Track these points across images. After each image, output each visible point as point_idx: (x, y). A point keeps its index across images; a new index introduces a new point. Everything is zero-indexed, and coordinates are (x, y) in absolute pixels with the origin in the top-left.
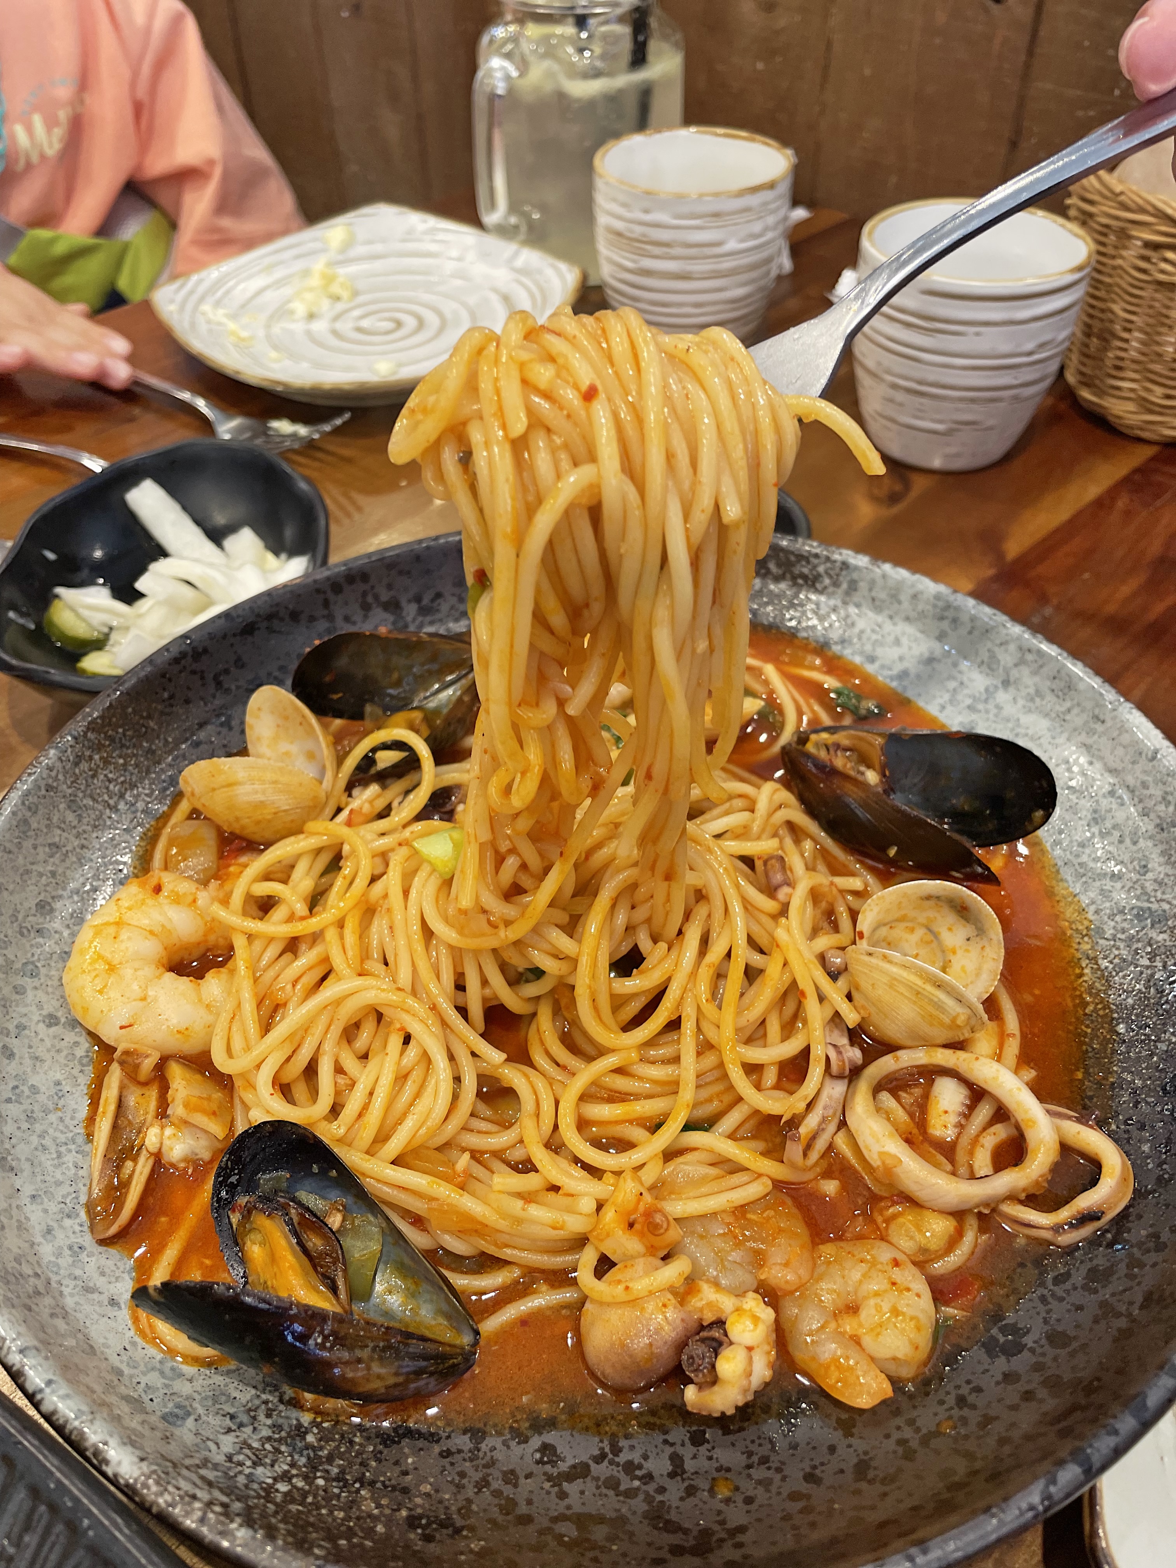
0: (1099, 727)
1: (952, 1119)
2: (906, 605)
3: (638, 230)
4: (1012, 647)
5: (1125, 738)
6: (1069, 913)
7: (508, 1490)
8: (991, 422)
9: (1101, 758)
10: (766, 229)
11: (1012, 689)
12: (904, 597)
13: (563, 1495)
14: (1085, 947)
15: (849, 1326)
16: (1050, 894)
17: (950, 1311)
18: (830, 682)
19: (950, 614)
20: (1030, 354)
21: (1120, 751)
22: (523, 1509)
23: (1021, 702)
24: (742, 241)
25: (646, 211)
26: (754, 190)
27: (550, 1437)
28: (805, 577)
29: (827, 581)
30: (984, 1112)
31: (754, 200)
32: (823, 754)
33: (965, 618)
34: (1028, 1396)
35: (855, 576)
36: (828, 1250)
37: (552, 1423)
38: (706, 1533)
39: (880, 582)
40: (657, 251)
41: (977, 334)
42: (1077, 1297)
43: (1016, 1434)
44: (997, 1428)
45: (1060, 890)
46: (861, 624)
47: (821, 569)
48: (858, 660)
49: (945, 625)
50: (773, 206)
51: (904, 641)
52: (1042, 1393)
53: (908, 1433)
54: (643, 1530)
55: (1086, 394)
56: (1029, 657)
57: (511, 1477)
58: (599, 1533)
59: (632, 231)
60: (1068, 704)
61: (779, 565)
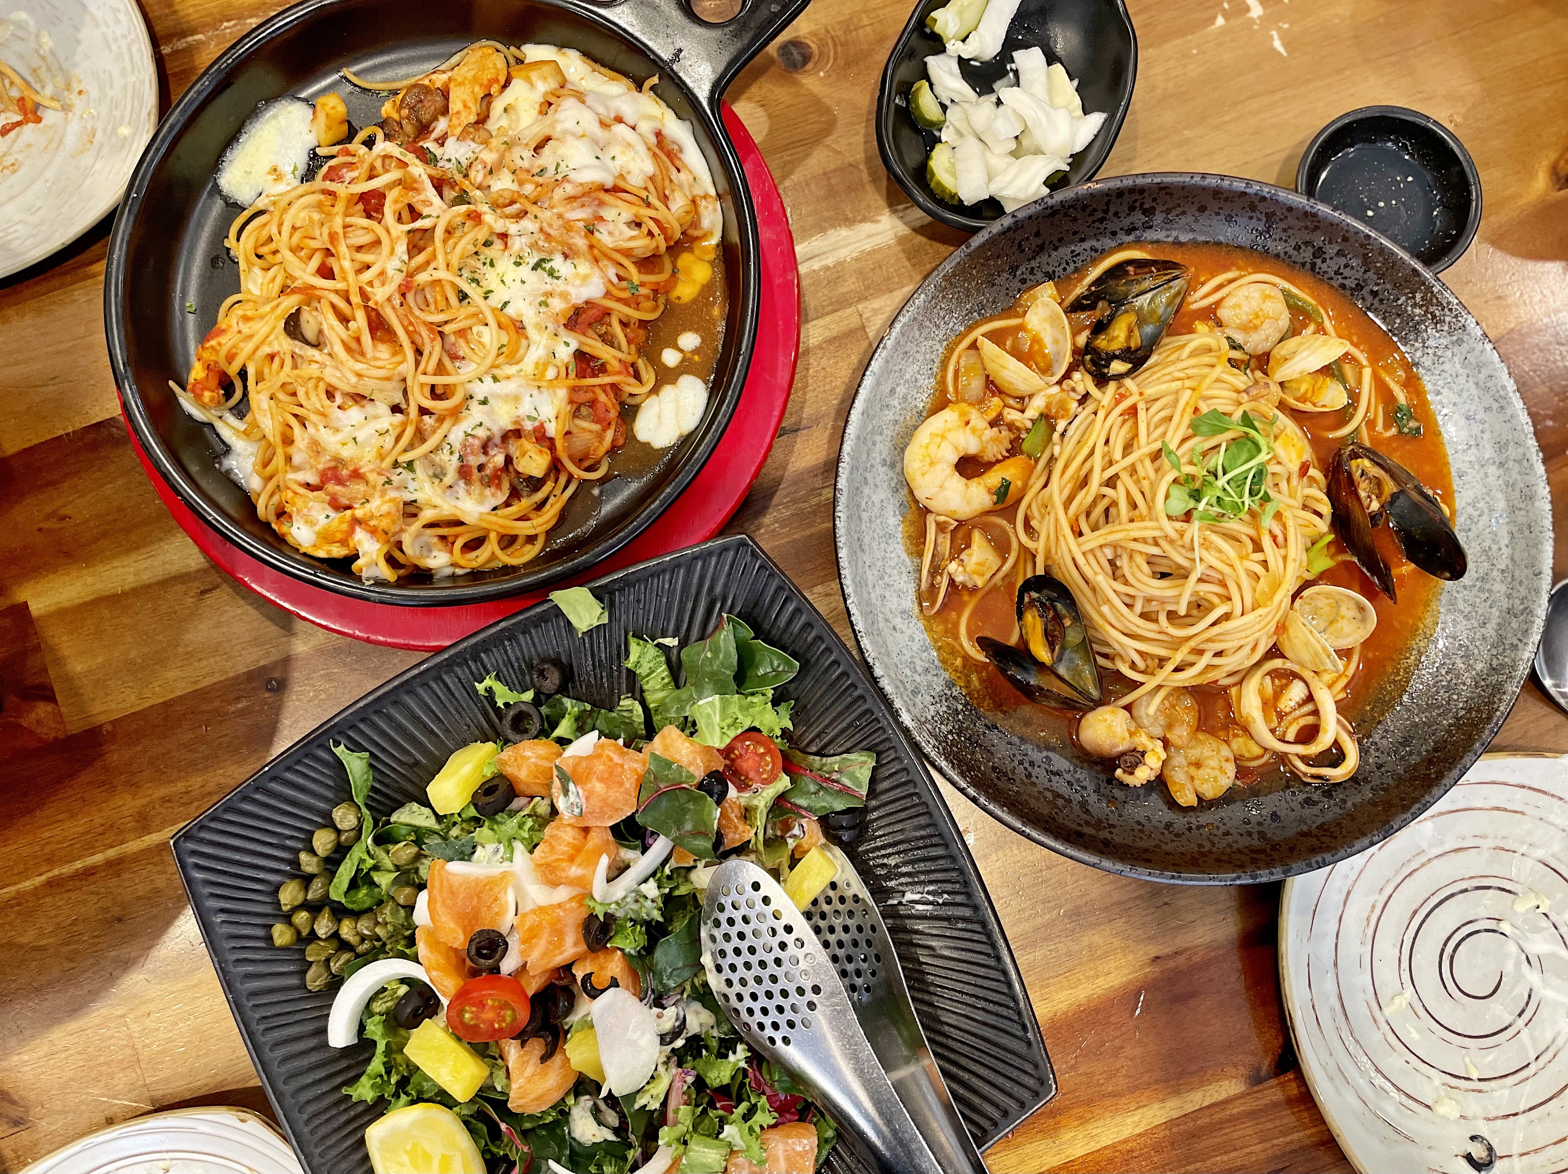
0: (1527, 532)
1: (1292, 704)
2: (1482, 376)
4: (1521, 450)
5: (1533, 552)
6: (1428, 621)
7: (1030, 769)
9: (1514, 549)
11: (1501, 471)
12: (1485, 372)
13: (1050, 781)
14: (1422, 644)
15: (1193, 771)
16: (1427, 604)
17: (1238, 783)
18: (1401, 396)
19: (1503, 403)
21: (1526, 555)
23: (1501, 482)
27: (1051, 754)
28: (1434, 316)
29: (1446, 328)
30: (1309, 707)
33: (1509, 411)
34: (1250, 834)
35: (1465, 338)
36: (1201, 736)
37: (1053, 749)
38: (1100, 821)
39: (1477, 352)
42: (1295, 805)
43: (1235, 846)
44: (1230, 839)
45: (1434, 605)
46: (1446, 367)
47: (1447, 319)
48: (1429, 387)
49: (1495, 405)
51: (1465, 395)
52: (1255, 836)
53: (1193, 820)
54: (1076, 808)
56: (1525, 463)
57: (1032, 764)
58: (1060, 802)
60: (1522, 506)
61: (1423, 299)
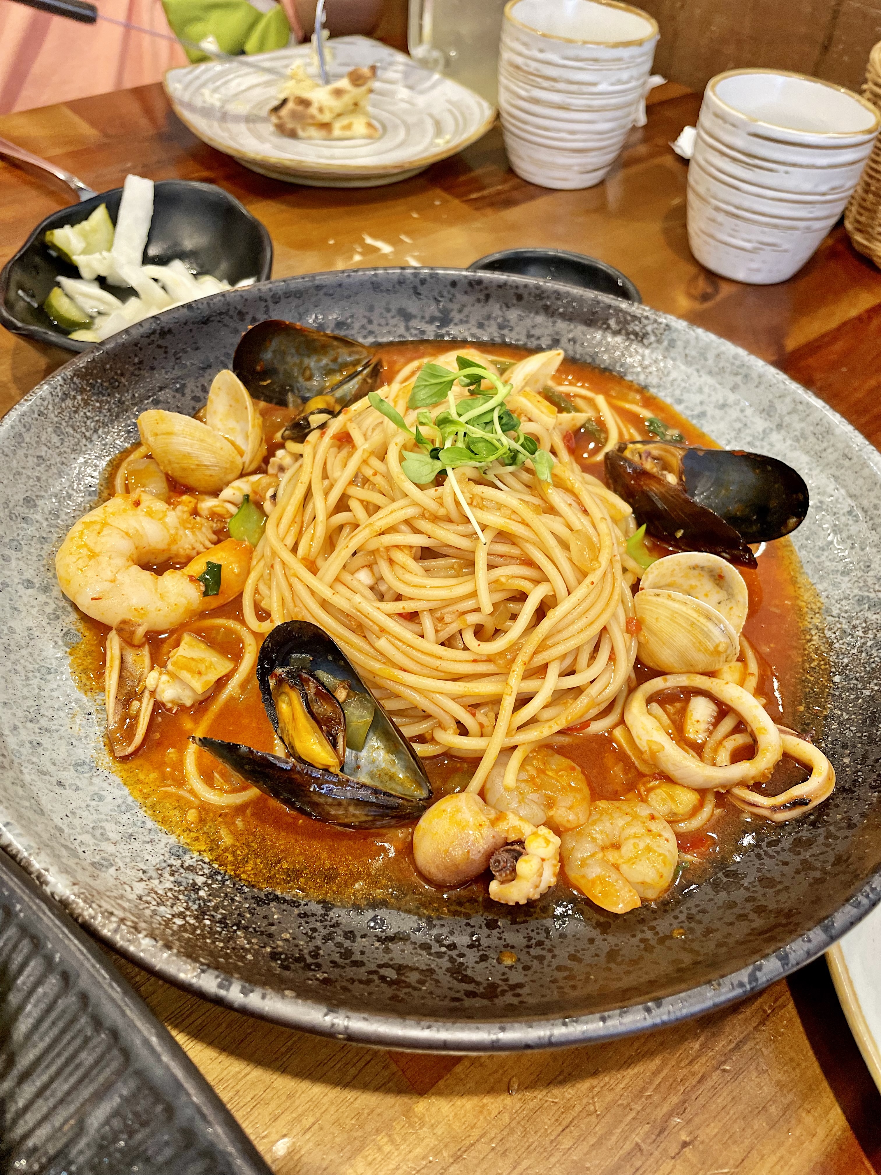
0: (847, 463)
1: (703, 726)
2: (710, 362)
3: (533, 65)
4: (788, 400)
5: (866, 472)
6: (806, 597)
7: (347, 943)
8: (786, 246)
9: (845, 487)
10: (631, 78)
11: (783, 432)
12: (711, 355)
13: (387, 950)
14: (816, 621)
15: (612, 856)
16: (794, 582)
17: (688, 857)
18: (646, 413)
19: (744, 371)
20: (824, 194)
21: (860, 481)
22: (357, 957)
23: (789, 442)
24: (613, 84)
25: (541, 51)
26: (627, 44)
27: (382, 912)
28: (636, 334)
29: (652, 338)
30: (728, 724)
31: (625, 53)
32: (636, 458)
33: (755, 375)
34: (742, 917)
35: (674, 336)
36: (602, 804)
37: (383, 904)
38: (493, 986)
39: (693, 342)
40: (545, 84)
41: (787, 172)
42: (785, 856)
43: (731, 941)
44: (717, 936)
46: (674, 375)
47: (649, 328)
48: (669, 400)
49: (739, 379)
50: (639, 60)
51: (706, 390)
52: (753, 916)
53: (649, 935)
54: (446, 980)
55: (859, 238)
56: (800, 407)
57: (350, 935)
58: (413, 977)
59: (528, 66)
60: (825, 445)
61: (618, 322)
